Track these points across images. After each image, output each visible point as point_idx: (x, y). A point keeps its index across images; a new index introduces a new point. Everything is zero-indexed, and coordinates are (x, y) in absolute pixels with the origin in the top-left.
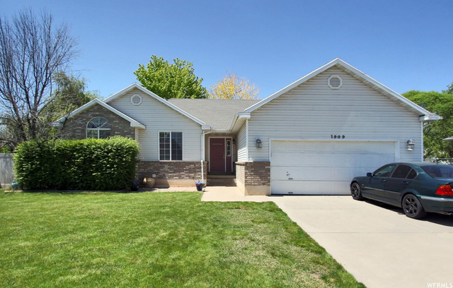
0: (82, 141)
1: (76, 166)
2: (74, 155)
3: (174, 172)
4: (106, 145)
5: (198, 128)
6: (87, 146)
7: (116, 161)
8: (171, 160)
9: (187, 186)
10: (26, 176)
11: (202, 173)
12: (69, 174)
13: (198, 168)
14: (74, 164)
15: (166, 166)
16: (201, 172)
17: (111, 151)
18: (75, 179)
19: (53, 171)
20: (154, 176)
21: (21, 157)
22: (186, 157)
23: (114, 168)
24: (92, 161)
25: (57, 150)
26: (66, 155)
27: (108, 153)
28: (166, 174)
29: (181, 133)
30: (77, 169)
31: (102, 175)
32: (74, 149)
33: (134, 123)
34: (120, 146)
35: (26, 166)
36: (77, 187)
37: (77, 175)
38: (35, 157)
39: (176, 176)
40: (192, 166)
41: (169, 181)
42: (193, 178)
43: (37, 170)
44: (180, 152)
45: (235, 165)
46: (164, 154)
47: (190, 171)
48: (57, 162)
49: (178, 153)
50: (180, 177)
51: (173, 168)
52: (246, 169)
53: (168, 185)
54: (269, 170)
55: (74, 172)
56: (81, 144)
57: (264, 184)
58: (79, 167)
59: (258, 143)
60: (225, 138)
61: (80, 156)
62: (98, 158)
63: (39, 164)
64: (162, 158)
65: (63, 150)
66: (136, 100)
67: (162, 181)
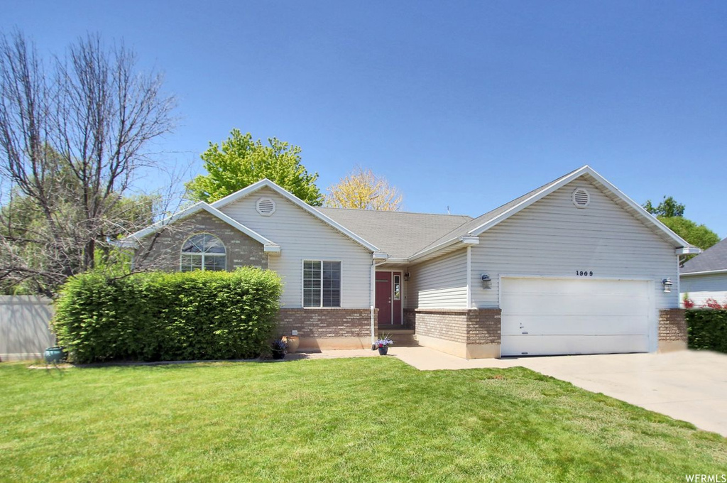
0: (193, 275)
1: (181, 317)
2: (180, 300)
3: (328, 326)
4: (238, 283)
5: (367, 256)
6: (204, 284)
7: (257, 308)
8: (321, 307)
9: (347, 347)
10: (87, 338)
11: (373, 327)
12: (168, 333)
13: (366, 319)
14: (179, 314)
15: (316, 317)
16: (370, 325)
17: (247, 292)
18: (179, 341)
19: (138, 328)
20: (295, 332)
21: (74, 303)
22: (346, 302)
23: (253, 320)
24: (211, 309)
25: (147, 290)
26: (163, 301)
27: (242, 295)
28: (315, 329)
29: (339, 263)
30: (185, 324)
31: (229, 333)
32: (179, 289)
33: (270, 246)
34: (261, 284)
35: (87, 320)
36: (180, 355)
37: (183, 334)
38: (104, 303)
39: (330, 333)
40: (357, 316)
41: (319, 341)
42: (358, 335)
43: (108, 326)
44: (337, 293)
45: (414, 313)
46: (310, 297)
47: (353, 323)
48: (146, 312)
49: (333, 295)
50: (337, 334)
51: (326, 320)
52: (469, 320)
53: (318, 347)
54: (499, 321)
55: (178, 328)
56: (193, 280)
57: (492, 341)
58: (188, 319)
59: (485, 281)
60: (392, 271)
61: (191, 302)
62: (223, 304)
63: (112, 317)
64: (307, 302)
65: (157, 291)
66: (267, 207)
67: (308, 340)
